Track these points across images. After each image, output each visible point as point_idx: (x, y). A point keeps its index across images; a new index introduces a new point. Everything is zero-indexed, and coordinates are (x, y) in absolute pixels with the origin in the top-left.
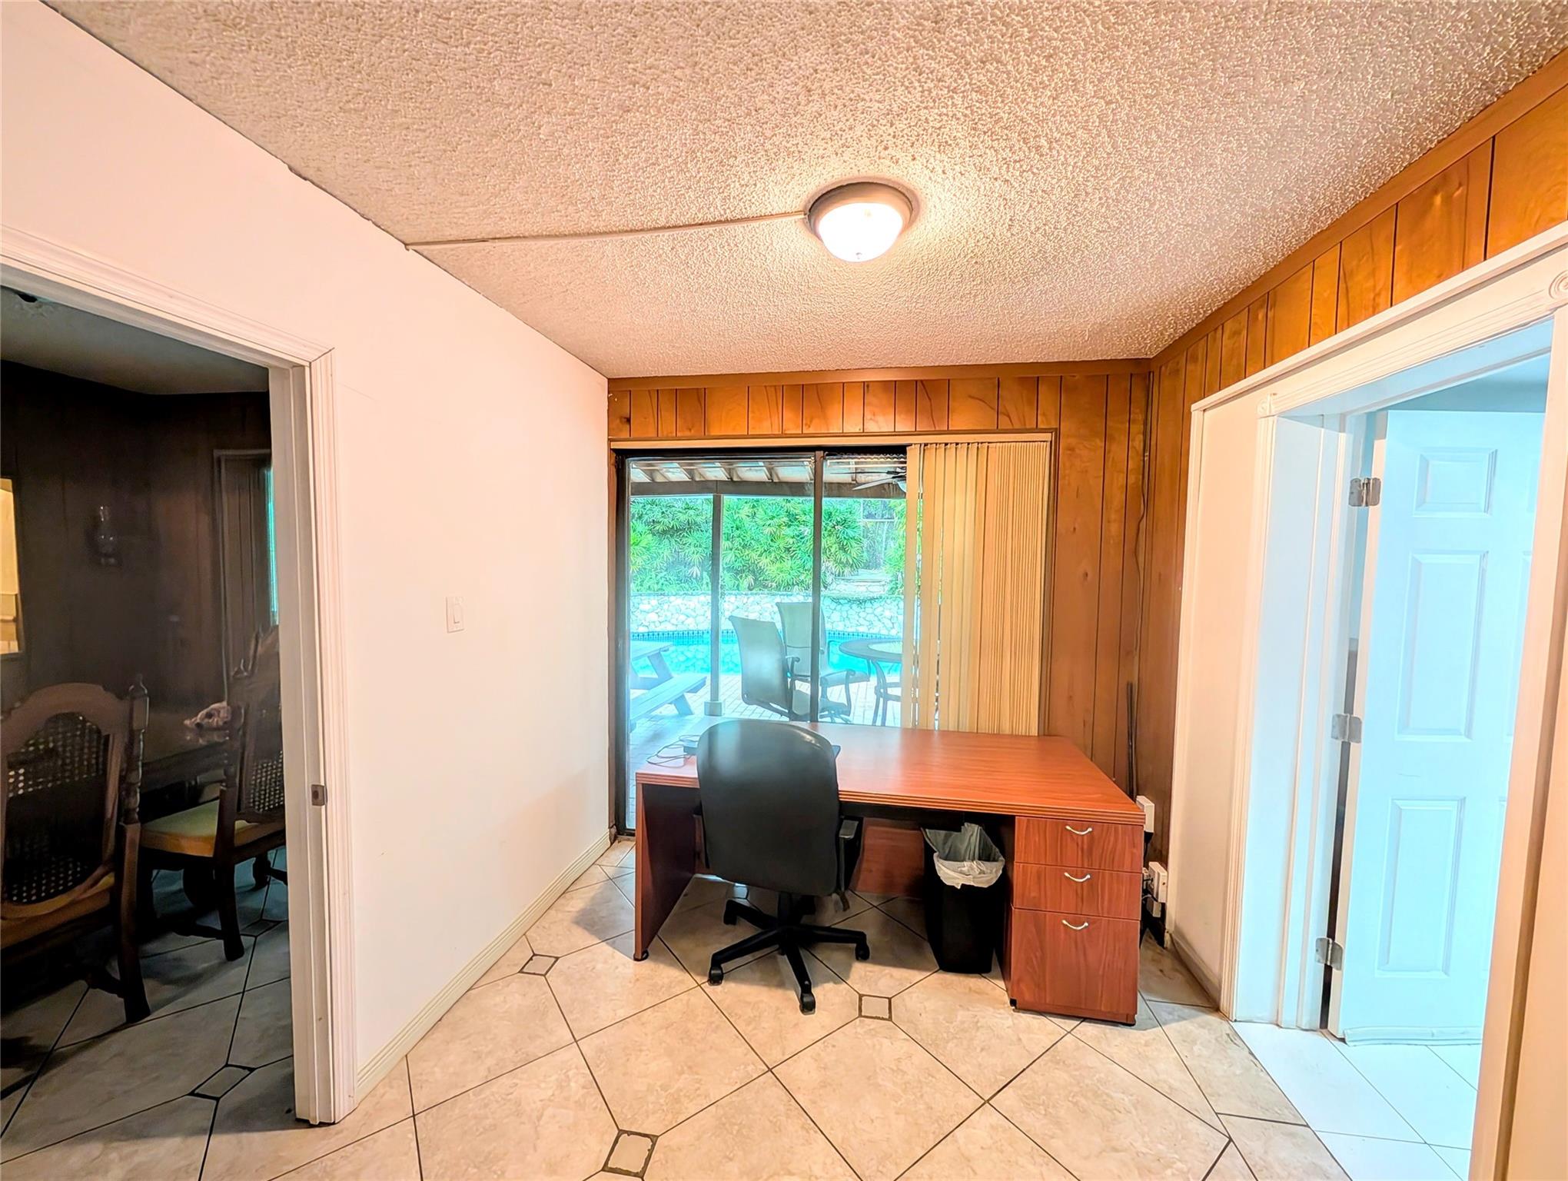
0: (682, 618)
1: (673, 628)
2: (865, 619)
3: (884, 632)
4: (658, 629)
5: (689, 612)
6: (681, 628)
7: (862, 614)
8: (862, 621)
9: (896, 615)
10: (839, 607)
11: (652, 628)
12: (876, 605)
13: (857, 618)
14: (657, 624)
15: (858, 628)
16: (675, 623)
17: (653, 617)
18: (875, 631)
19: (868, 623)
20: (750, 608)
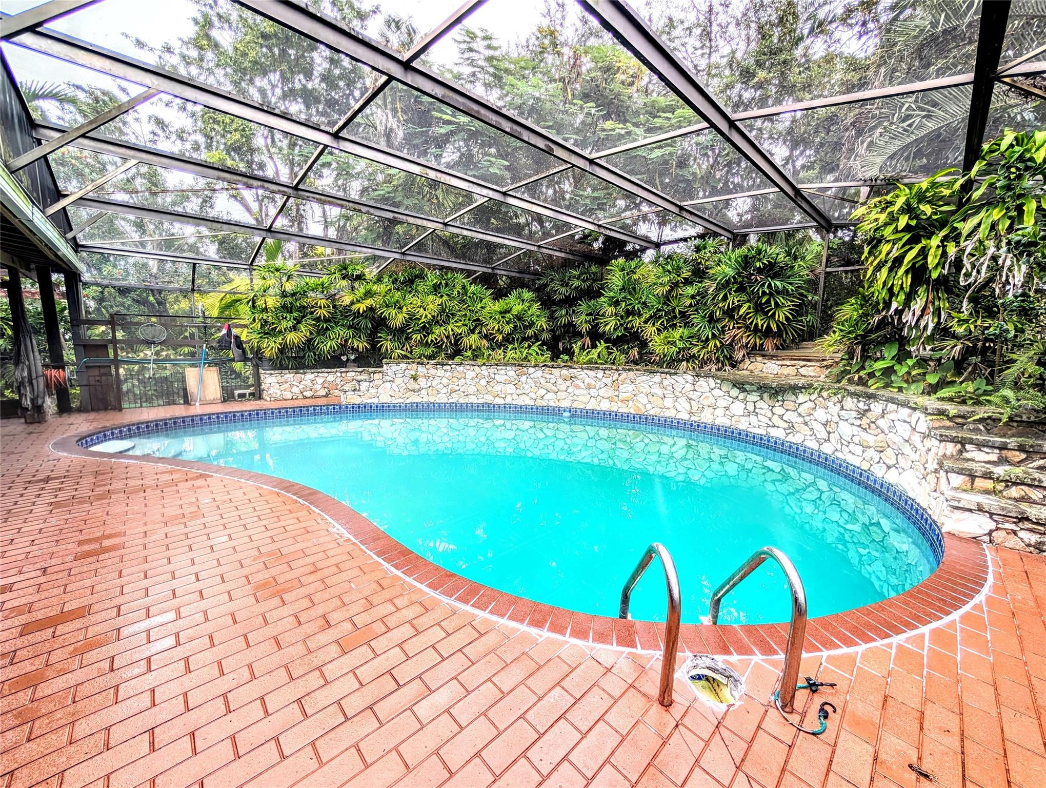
0: (542, 392)
1: (531, 403)
2: (781, 417)
3: (812, 444)
4: (514, 402)
5: (549, 386)
6: (540, 403)
7: (779, 410)
8: (776, 420)
9: (836, 419)
10: (741, 396)
11: (508, 400)
12: (802, 398)
13: (769, 414)
14: (515, 396)
15: (770, 429)
16: (534, 396)
17: (511, 389)
18: (796, 439)
19: (786, 425)
20: (621, 387)
